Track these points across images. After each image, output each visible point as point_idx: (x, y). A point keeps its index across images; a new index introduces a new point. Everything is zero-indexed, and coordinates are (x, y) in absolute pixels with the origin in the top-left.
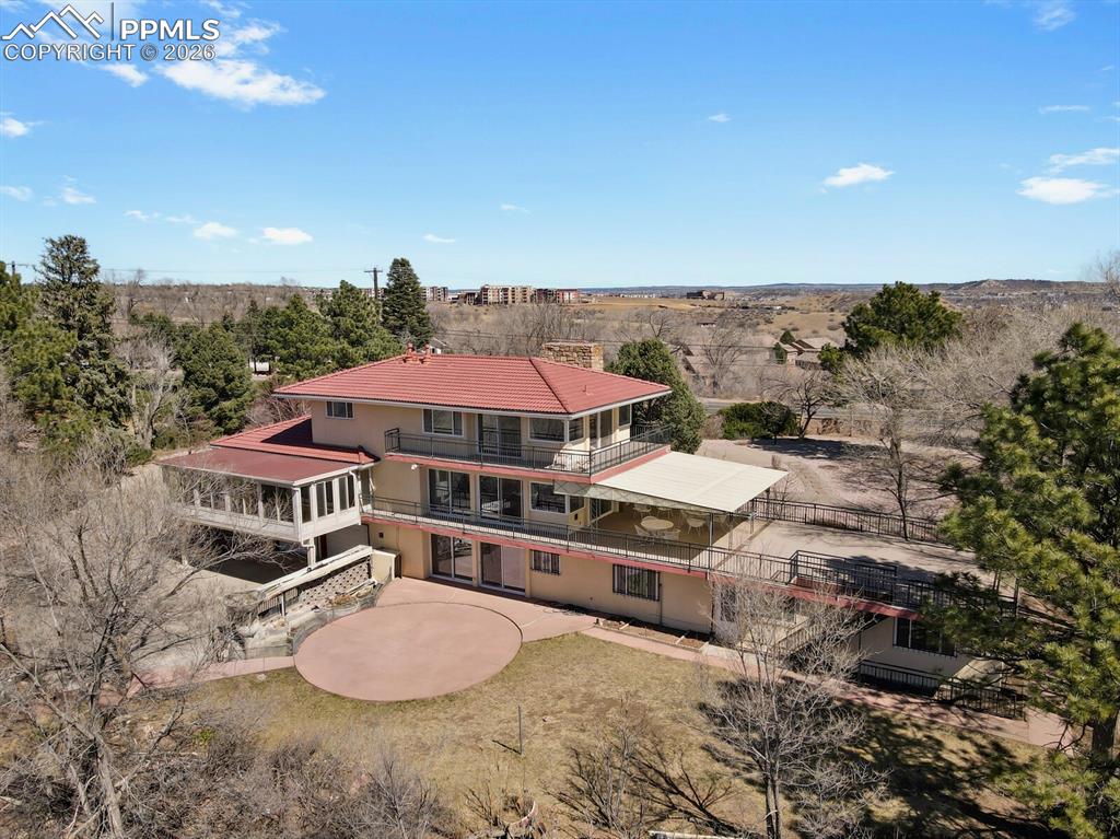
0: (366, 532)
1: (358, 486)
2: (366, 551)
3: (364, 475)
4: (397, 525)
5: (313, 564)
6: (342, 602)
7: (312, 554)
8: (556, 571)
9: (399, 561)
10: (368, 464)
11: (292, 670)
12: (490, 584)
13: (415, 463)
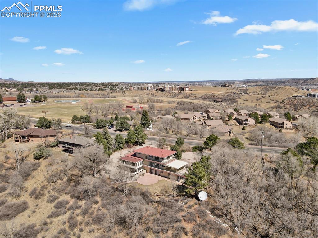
0: (143, 168)
1: (142, 162)
2: (143, 170)
3: (142, 161)
4: (146, 167)
5: (137, 171)
6: (140, 175)
7: (137, 170)
8: (163, 173)
9: (146, 171)
10: (143, 160)
11: (137, 182)
12: (156, 174)
13: (148, 160)
